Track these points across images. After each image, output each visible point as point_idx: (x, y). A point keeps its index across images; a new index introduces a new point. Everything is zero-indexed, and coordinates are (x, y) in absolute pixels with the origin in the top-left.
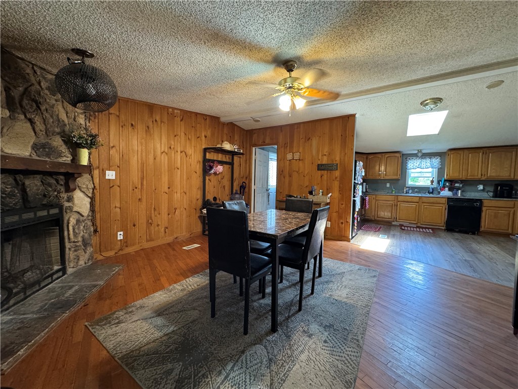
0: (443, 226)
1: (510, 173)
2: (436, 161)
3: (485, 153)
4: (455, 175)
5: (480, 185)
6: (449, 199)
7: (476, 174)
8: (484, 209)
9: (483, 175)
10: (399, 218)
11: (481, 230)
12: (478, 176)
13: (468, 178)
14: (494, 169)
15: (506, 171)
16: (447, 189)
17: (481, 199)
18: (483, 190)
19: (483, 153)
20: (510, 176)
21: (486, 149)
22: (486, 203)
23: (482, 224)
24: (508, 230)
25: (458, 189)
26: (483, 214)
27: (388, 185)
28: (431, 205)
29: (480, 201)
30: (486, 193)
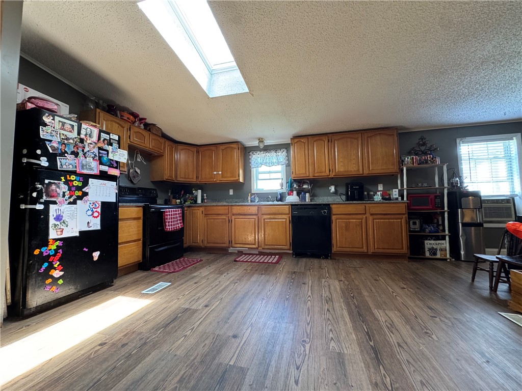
0: (290, 250)
1: (359, 167)
2: (282, 155)
3: (330, 141)
4: (302, 173)
5: (332, 186)
6: (293, 206)
7: (324, 170)
8: (334, 218)
9: (331, 170)
10: (235, 241)
11: (333, 252)
12: (325, 172)
13: (316, 175)
14: (341, 162)
15: (354, 164)
16: (295, 193)
17: (329, 205)
18: (336, 193)
19: (328, 142)
20: (358, 170)
21: (331, 135)
22: (335, 209)
23: (334, 241)
24: (362, 248)
25: (306, 191)
26: (333, 226)
27: (231, 192)
28: (272, 217)
29: (328, 206)
30: (339, 197)
